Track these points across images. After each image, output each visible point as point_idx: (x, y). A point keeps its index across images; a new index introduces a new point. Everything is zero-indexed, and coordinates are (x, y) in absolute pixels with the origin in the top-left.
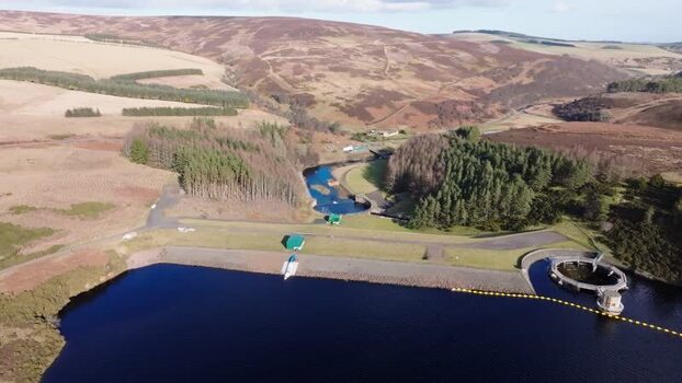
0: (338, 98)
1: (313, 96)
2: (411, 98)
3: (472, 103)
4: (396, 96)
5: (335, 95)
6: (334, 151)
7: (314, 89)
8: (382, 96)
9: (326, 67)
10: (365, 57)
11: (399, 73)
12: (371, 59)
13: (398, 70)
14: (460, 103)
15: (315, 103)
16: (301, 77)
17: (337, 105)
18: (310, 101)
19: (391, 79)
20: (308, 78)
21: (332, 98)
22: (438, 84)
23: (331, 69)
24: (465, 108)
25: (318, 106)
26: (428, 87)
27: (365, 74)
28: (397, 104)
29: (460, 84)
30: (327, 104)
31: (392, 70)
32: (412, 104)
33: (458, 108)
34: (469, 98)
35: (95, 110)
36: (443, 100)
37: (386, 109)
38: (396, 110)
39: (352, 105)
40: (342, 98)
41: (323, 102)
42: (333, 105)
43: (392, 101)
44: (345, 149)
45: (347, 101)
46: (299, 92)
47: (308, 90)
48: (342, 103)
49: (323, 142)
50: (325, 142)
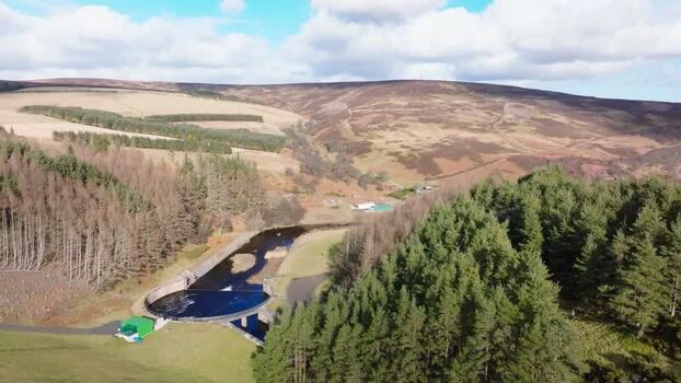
0: (403, 147)
1: (372, 144)
2: (514, 152)
3: (610, 163)
4: (492, 148)
5: (401, 143)
6: (336, 207)
7: (381, 137)
8: (468, 147)
9: (417, 118)
10: (475, 111)
11: (513, 128)
12: (482, 113)
13: (514, 124)
14: (589, 161)
15: (370, 151)
16: (374, 126)
17: (396, 154)
18: (363, 149)
19: (497, 133)
20: (384, 128)
21: (396, 148)
22: (567, 141)
23: (421, 121)
24: (596, 167)
25: (370, 156)
26: (550, 142)
27: (464, 126)
28: (486, 157)
29: (600, 142)
30: (385, 152)
31: (505, 125)
32: (509, 159)
33: (585, 167)
34: (609, 156)
36: (562, 156)
37: (465, 162)
38: (482, 164)
39: (416, 154)
40: (408, 147)
41: (381, 150)
42: (390, 154)
43: (481, 154)
44: (361, 207)
45: (414, 150)
46: (359, 139)
47: (371, 138)
48: (405, 152)
49: (329, 195)
50: (333, 194)
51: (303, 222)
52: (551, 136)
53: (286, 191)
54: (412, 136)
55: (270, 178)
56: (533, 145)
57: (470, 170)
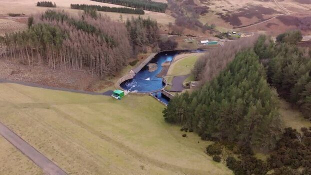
0: (224, 10)
1: (208, 8)
2: (281, 13)
4: (270, 11)
5: (223, 8)
7: (213, 4)
8: (257, 11)
15: (207, 12)
17: (220, 14)
18: (204, 11)
19: (274, 2)
21: (220, 10)
22: (310, 6)
25: (207, 15)
26: (301, 7)
28: (265, 16)
30: (215, 13)
32: (278, 18)
35: (53, 4)
36: (306, 16)
37: (255, 19)
38: (263, 20)
39: (230, 14)
40: (226, 10)
41: (213, 12)
42: (218, 14)
43: (263, 15)
44: (202, 42)
45: (229, 12)
46: (203, 5)
47: (208, 5)
48: (225, 13)
49: (188, 36)
50: (190, 36)
51: (176, 49)
52: (303, 3)
53: (169, 34)
54: (229, 3)
55: (162, 27)
56: (291, 9)
57: (256, 23)
